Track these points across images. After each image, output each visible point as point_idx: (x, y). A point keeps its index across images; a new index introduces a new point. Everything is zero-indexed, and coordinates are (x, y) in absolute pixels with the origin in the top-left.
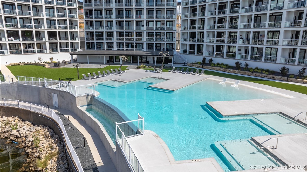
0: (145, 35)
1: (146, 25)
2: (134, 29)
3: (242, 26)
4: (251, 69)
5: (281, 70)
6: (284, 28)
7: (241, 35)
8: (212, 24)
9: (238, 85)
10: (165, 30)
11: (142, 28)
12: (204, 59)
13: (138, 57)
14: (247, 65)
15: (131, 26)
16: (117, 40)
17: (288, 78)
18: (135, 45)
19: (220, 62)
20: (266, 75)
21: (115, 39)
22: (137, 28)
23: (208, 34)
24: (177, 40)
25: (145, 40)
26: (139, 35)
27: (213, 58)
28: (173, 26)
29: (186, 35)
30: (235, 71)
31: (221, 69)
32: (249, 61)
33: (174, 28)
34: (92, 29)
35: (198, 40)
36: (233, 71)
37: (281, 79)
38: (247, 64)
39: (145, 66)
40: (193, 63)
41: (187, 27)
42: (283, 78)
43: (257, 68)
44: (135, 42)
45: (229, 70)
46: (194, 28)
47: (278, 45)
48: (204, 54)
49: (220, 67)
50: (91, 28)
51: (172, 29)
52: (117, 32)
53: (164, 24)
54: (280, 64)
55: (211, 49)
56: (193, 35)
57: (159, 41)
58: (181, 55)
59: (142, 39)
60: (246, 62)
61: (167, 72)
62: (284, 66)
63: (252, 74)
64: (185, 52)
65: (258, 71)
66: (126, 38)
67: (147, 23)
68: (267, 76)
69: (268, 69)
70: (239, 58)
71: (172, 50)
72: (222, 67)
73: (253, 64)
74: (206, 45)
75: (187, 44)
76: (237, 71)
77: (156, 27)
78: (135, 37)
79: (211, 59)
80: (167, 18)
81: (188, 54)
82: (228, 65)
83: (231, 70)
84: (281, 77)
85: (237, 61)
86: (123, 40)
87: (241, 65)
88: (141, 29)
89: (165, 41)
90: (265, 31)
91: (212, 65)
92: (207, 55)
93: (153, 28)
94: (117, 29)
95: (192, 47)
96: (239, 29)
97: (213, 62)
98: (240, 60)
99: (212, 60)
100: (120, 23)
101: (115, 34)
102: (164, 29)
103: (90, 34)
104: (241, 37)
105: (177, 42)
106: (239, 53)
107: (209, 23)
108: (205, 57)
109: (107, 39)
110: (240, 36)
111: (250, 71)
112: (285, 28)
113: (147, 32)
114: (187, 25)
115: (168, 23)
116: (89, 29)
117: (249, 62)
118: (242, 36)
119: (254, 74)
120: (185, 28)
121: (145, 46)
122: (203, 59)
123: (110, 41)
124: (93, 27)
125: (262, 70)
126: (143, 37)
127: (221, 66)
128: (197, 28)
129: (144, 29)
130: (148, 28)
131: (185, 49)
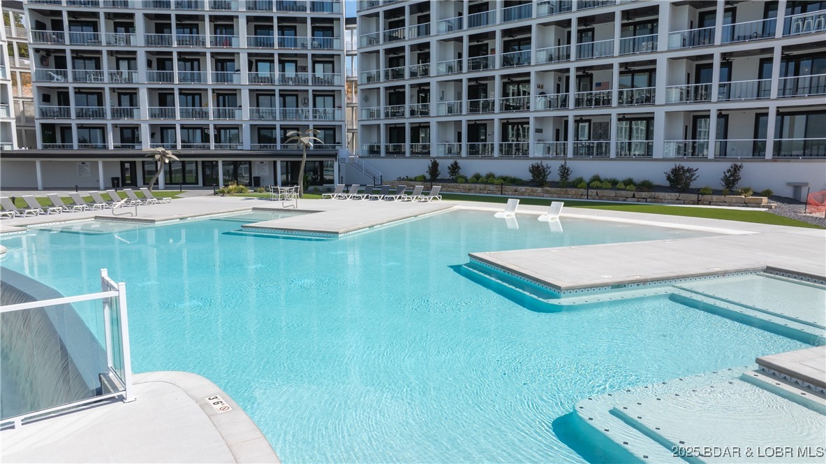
0: (245, 98)
1: (250, 70)
2: (210, 81)
3: (543, 56)
4: (580, 180)
5: (669, 178)
6: (666, 52)
7: (541, 84)
8: (452, 60)
9: (558, 216)
10: (310, 83)
11: (235, 77)
12: (435, 166)
13: (220, 161)
14: (565, 172)
15: (199, 70)
16: (153, 115)
17: (700, 196)
18: (212, 133)
19: (483, 173)
20: (631, 193)
21: (144, 114)
22: (218, 79)
23: (443, 92)
24: (350, 127)
25: (244, 114)
26: (227, 98)
27: (460, 162)
28: (333, 72)
29: (374, 99)
30: (532, 191)
31: (491, 188)
32: (570, 159)
33: (337, 81)
34: (63, 81)
35: (413, 113)
36: (526, 189)
37: (677, 199)
38: (565, 169)
39: (242, 189)
40: (400, 179)
41: (378, 73)
42: (683, 196)
43: (596, 178)
44: (212, 121)
45: (515, 187)
46: (399, 75)
47: (653, 105)
48: (434, 153)
49: (486, 183)
50: (56, 76)
51: (331, 83)
52: (150, 90)
53: (304, 69)
54: (664, 160)
55: (451, 136)
56: (396, 97)
57: (293, 121)
58: (363, 161)
59: (237, 112)
60: (562, 162)
61: (317, 199)
62: (678, 164)
63: (585, 193)
64: (374, 151)
65: (605, 186)
66: (181, 112)
67: (250, 63)
68: (634, 197)
69: (631, 177)
70: (540, 155)
71: (334, 147)
72: (492, 183)
73: (585, 168)
74: (438, 122)
75: (379, 126)
76: (539, 190)
77: (283, 76)
78: (211, 108)
79: (456, 163)
80: (313, 48)
81: (383, 158)
82: (507, 177)
83: (520, 188)
84: (678, 194)
85: (534, 162)
86: (174, 116)
87: (550, 173)
88: (232, 81)
89: (311, 118)
90: (612, 64)
91: (459, 180)
92: (443, 155)
93: (270, 80)
94: (150, 78)
95: (396, 133)
96: (533, 66)
97: (461, 172)
98: (543, 161)
99: (459, 168)
100: (161, 62)
101: (143, 96)
102: (306, 82)
103: (54, 98)
104: (541, 90)
105: (350, 135)
106: (539, 140)
107: (442, 57)
108: (438, 161)
109: (116, 114)
110: (539, 87)
111: (578, 186)
112: (669, 51)
113: (250, 90)
114: (378, 67)
115: (319, 67)
116: (51, 78)
117: (570, 164)
118: (542, 87)
119: (592, 192)
120: (369, 79)
121: (246, 135)
122: (430, 165)
123: (125, 121)
124: (65, 75)
125: (614, 183)
126: (241, 106)
127: (489, 182)
128: (407, 75)
129: (242, 79)
130: (254, 79)
131: (374, 140)
